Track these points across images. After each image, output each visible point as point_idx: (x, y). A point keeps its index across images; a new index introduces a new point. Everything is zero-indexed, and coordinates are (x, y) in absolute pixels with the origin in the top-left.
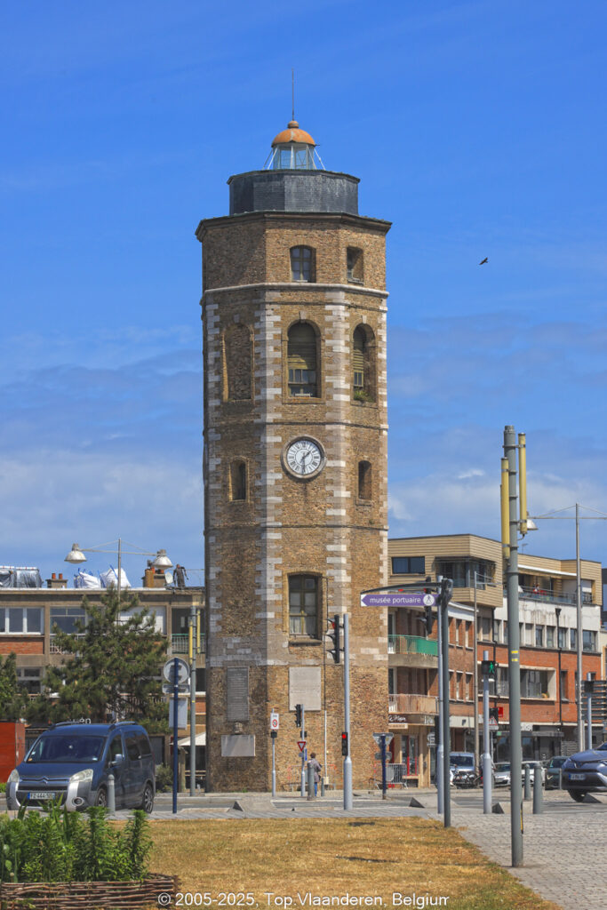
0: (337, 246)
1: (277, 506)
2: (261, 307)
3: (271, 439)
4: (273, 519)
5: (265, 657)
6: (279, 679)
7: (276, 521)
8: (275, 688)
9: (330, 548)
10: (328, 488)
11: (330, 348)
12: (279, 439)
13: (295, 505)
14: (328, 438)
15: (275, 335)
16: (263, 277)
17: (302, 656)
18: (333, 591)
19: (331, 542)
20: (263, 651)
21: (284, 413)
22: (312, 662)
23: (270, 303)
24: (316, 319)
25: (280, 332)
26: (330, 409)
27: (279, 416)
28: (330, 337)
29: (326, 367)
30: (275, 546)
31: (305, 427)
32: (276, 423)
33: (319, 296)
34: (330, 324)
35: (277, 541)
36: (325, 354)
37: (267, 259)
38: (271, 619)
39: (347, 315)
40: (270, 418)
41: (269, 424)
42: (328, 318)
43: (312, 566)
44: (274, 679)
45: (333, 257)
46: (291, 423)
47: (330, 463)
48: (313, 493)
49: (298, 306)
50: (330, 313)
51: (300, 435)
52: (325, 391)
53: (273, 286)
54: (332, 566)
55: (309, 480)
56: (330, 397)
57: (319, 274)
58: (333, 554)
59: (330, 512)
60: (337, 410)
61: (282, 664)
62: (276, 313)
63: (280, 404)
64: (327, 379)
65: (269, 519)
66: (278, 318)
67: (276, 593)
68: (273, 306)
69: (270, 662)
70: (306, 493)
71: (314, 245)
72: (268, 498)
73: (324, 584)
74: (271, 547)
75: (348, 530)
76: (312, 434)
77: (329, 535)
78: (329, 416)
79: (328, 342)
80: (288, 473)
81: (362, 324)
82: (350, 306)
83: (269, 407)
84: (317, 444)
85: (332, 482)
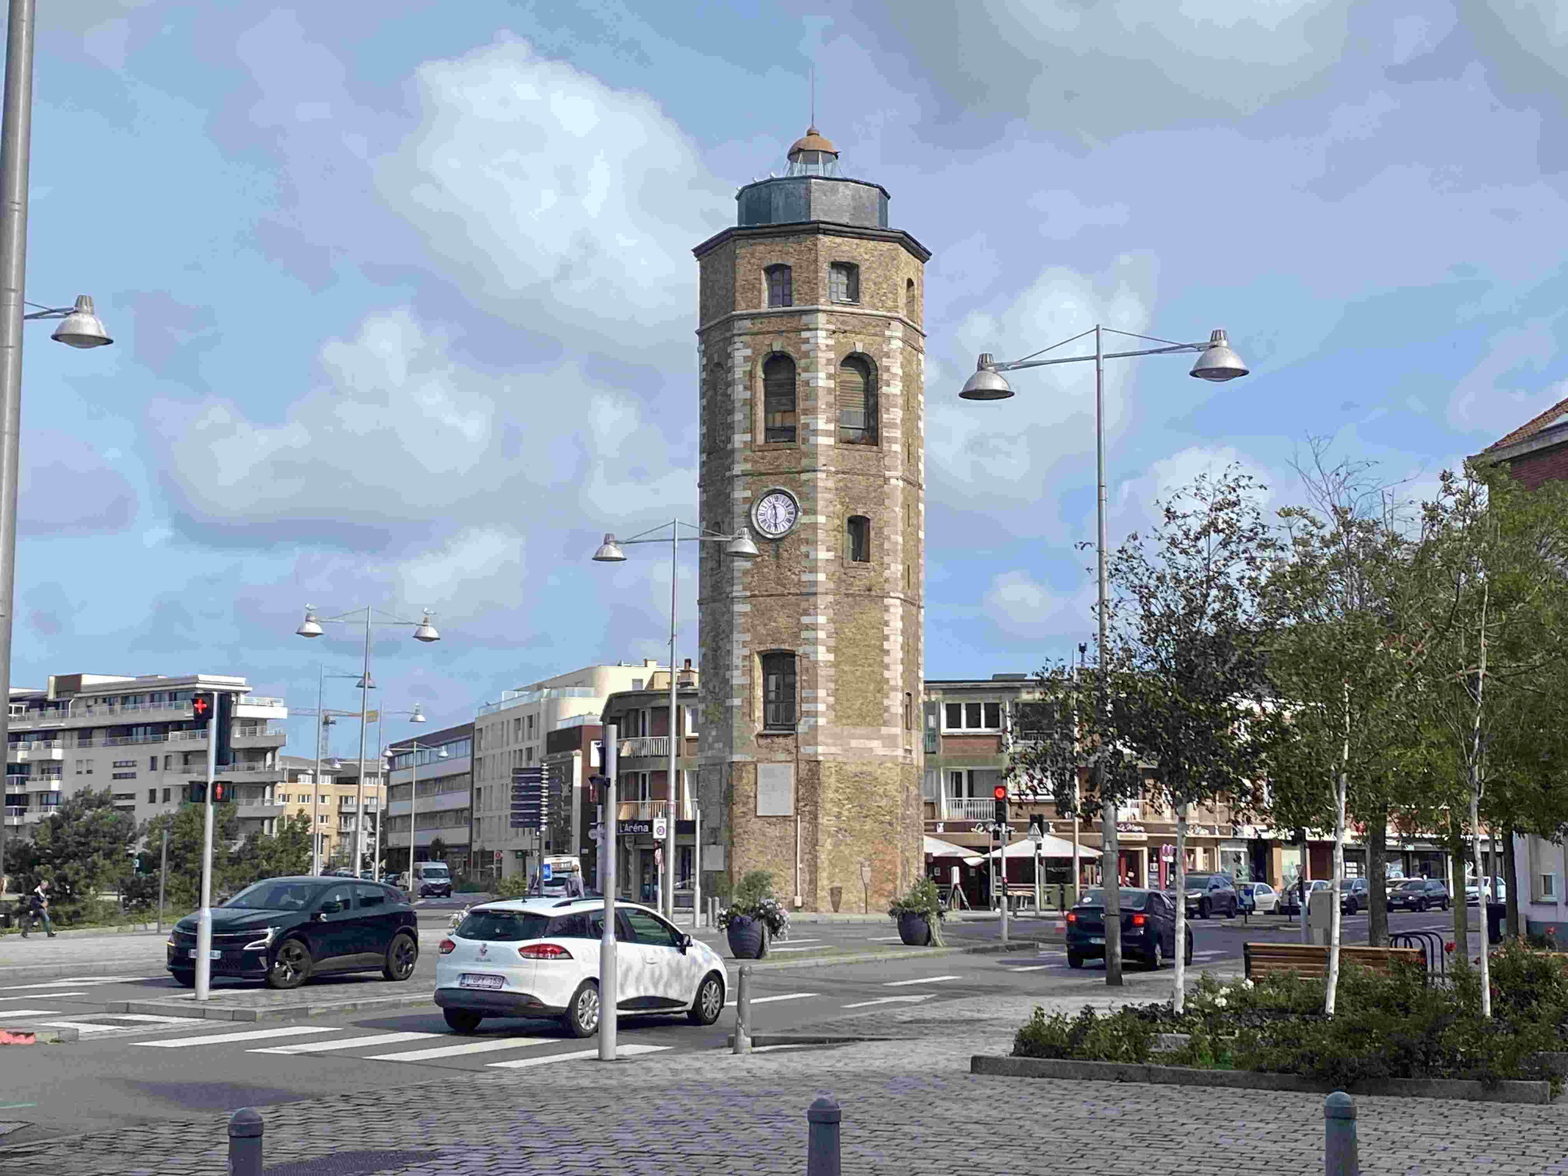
0: (816, 261)
1: (746, 572)
2: (729, 341)
3: (740, 493)
4: (740, 587)
5: (731, 753)
6: (748, 777)
7: (744, 589)
8: (745, 786)
9: (805, 620)
10: (804, 549)
11: (807, 383)
12: (748, 494)
13: (766, 570)
14: (804, 489)
15: (744, 372)
16: (733, 305)
17: (771, 749)
18: (807, 670)
19: (806, 613)
20: (729, 744)
21: (755, 462)
22: (782, 756)
23: (740, 335)
24: (790, 350)
25: (749, 368)
26: (806, 455)
27: (748, 466)
28: (806, 370)
29: (801, 405)
30: (743, 620)
31: (776, 477)
32: (745, 475)
33: (794, 323)
34: (806, 355)
35: (745, 614)
36: (800, 390)
37: (737, 284)
38: (737, 707)
39: (831, 342)
40: (737, 469)
41: (737, 476)
42: (804, 347)
43: (784, 642)
44: (741, 778)
45: (812, 276)
46: (761, 474)
47: (805, 519)
48: (785, 554)
49: (771, 336)
50: (806, 341)
51: (771, 487)
52: (800, 432)
53: (741, 315)
54: (807, 641)
55: (781, 539)
56: (805, 441)
57: (795, 296)
58: (807, 627)
59: (805, 577)
60: (814, 455)
61: (749, 759)
62: (746, 346)
63: (748, 453)
64: (803, 419)
65: (735, 588)
66: (748, 352)
67: (743, 675)
68: (742, 338)
69: (736, 758)
70: (778, 556)
71: (790, 262)
72: (735, 564)
73: (798, 662)
74: (739, 621)
75: (830, 598)
76: (784, 484)
77: (804, 605)
78: (805, 462)
79: (804, 376)
80: (758, 533)
81: (855, 352)
82: (834, 332)
83: (738, 456)
84: (791, 498)
85: (807, 542)
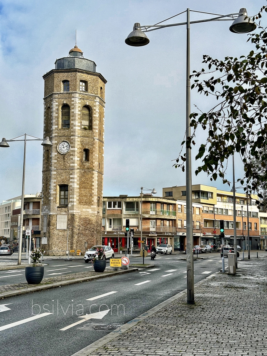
0: (76, 79)
1: (55, 163)
2: (52, 101)
3: (54, 142)
4: (54, 167)
5: (50, 212)
6: (54, 219)
8: (53, 221)
9: (71, 176)
10: (71, 157)
11: (73, 112)
12: (56, 142)
13: (61, 163)
14: (72, 141)
15: (56, 109)
16: (53, 91)
17: (61, 211)
18: (72, 190)
19: (71, 174)
20: (49, 210)
21: (58, 133)
22: (64, 213)
23: (55, 99)
24: (69, 103)
25: (57, 108)
26: (72, 132)
27: (57, 134)
29: (71, 118)
30: (54, 176)
31: (64, 137)
32: (55, 136)
33: (70, 96)
34: (73, 105)
35: (55, 174)
36: (71, 114)
37: (54, 85)
38: (52, 200)
39: (80, 101)
40: (53, 135)
41: (53, 137)
42: (72, 103)
43: (65, 182)
44: (52, 219)
45: (75, 83)
46: (60, 136)
47: (72, 149)
48: (66, 159)
49: (63, 99)
50: (73, 101)
51: (63, 140)
52: (71, 126)
53: (55, 93)
54: (71, 182)
55: (65, 154)
56: (72, 128)
57: (70, 89)
58: (72, 178)
59: (71, 165)
60: (75, 132)
61: (55, 214)
62: (57, 102)
63: (57, 131)
64: (72, 122)
65: (52, 167)
66: (57, 104)
67: (54, 191)
69: (51, 213)
70: (64, 159)
71: (69, 80)
72: (52, 161)
73: (69, 188)
74: (53, 176)
75: (78, 170)
76: (66, 139)
77: (71, 172)
78: (72, 133)
79: (72, 110)
80: (59, 153)
81: (86, 105)
82: (81, 99)
83: (54, 132)
84: (68, 143)
85: (72, 155)
